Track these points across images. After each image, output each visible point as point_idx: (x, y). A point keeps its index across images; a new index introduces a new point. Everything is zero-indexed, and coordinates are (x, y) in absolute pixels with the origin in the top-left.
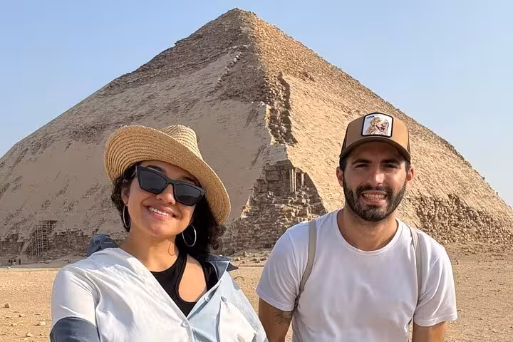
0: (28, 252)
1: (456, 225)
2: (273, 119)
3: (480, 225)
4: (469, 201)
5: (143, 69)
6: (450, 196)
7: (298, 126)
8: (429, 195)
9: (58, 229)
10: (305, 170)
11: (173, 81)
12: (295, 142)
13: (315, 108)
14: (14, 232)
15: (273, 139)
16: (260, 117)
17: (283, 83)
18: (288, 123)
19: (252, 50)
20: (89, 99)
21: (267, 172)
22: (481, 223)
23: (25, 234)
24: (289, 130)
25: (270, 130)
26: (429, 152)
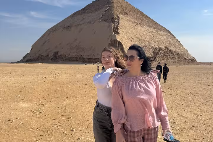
0: (51, 59)
1: (166, 55)
2: (114, 27)
3: (174, 55)
4: (172, 49)
5: (83, 9)
6: (165, 47)
7: (120, 29)
8: (158, 47)
9: (59, 54)
10: (121, 41)
11: (90, 14)
12: (119, 34)
13: (126, 24)
14: (48, 54)
15: (113, 33)
16: (111, 27)
17: (118, 17)
18: (118, 29)
19: (111, 7)
20: (68, 18)
21: (111, 42)
22: (175, 55)
23: (51, 55)
24: (118, 31)
25: (113, 31)
26: (161, 34)
